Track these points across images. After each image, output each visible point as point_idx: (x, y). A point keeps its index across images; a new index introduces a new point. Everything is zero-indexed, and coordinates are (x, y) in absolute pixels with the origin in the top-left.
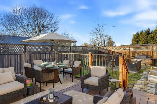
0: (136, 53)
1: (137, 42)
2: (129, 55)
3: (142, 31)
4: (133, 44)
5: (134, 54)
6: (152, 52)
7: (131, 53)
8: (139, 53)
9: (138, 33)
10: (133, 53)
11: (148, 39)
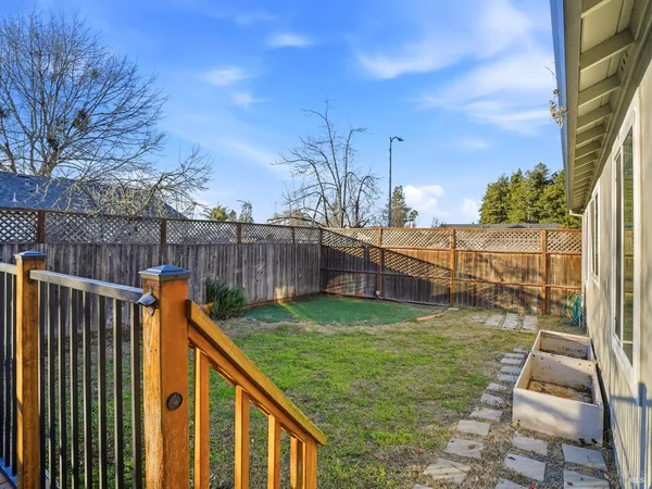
0: (481, 261)
1: (501, 216)
2: (452, 267)
3: (520, 172)
4: (484, 221)
5: (472, 264)
6: (548, 255)
7: (460, 261)
8: (494, 261)
9: (502, 179)
10: (470, 260)
11: (538, 203)
